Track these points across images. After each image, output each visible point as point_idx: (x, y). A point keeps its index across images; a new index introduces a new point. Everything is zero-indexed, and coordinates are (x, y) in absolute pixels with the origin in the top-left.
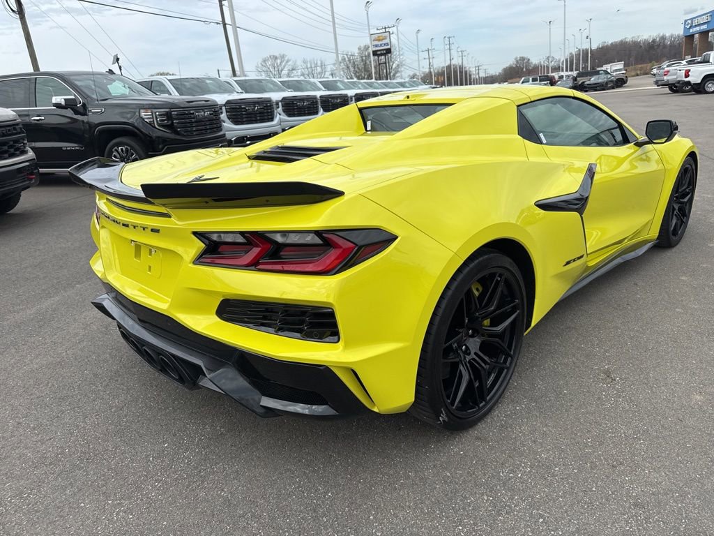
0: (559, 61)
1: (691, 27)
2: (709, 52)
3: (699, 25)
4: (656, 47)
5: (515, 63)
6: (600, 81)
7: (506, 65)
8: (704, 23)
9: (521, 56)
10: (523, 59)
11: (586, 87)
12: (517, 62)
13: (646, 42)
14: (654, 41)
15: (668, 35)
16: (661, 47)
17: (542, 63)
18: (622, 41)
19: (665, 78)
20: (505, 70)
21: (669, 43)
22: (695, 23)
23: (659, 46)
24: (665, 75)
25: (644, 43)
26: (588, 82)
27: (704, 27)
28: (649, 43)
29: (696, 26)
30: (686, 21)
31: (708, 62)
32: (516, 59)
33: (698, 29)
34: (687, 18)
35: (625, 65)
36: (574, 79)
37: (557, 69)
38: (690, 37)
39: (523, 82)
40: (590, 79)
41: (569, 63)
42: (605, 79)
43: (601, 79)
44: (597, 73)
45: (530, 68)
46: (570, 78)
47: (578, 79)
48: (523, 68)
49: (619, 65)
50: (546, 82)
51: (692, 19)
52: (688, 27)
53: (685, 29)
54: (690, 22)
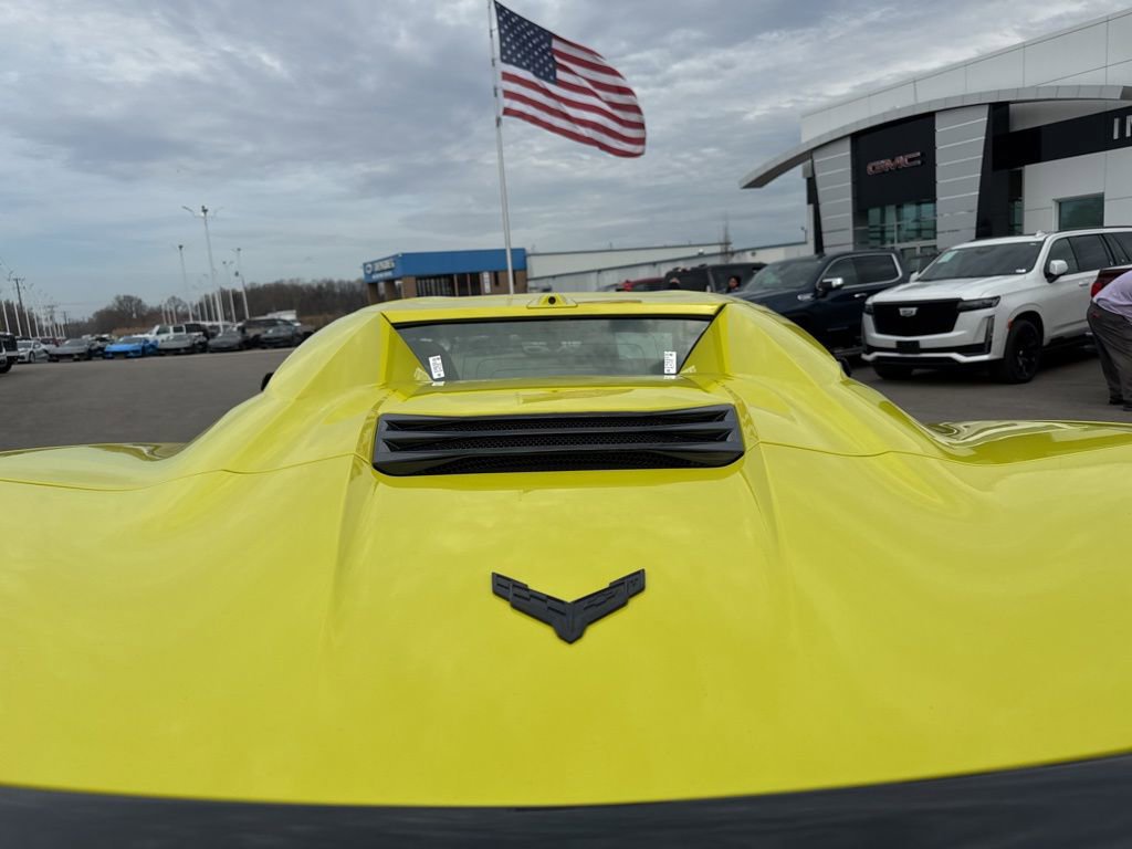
0: (189, 306)
1: (373, 273)
3: (383, 271)
5: (117, 304)
6: (282, 334)
8: (388, 270)
9: (126, 294)
10: (129, 299)
11: (263, 343)
12: (120, 303)
13: (309, 288)
14: (320, 287)
17: (163, 307)
20: (99, 314)
22: (377, 269)
23: (327, 293)
26: (264, 336)
27: (388, 274)
28: (313, 290)
29: (379, 272)
30: (365, 265)
32: (118, 298)
33: (381, 275)
34: (365, 261)
35: (298, 315)
36: (242, 329)
37: (186, 316)
38: (374, 285)
39: (158, 333)
40: (266, 332)
41: (206, 309)
42: (289, 333)
43: (284, 332)
44: (273, 323)
45: (145, 314)
46: (235, 329)
47: (247, 331)
48: (131, 314)
49: (289, 316)
50: (197, 334)
51: (372, 263)
52: (369, 272)
53: (366, 274)
54: (370, 266)
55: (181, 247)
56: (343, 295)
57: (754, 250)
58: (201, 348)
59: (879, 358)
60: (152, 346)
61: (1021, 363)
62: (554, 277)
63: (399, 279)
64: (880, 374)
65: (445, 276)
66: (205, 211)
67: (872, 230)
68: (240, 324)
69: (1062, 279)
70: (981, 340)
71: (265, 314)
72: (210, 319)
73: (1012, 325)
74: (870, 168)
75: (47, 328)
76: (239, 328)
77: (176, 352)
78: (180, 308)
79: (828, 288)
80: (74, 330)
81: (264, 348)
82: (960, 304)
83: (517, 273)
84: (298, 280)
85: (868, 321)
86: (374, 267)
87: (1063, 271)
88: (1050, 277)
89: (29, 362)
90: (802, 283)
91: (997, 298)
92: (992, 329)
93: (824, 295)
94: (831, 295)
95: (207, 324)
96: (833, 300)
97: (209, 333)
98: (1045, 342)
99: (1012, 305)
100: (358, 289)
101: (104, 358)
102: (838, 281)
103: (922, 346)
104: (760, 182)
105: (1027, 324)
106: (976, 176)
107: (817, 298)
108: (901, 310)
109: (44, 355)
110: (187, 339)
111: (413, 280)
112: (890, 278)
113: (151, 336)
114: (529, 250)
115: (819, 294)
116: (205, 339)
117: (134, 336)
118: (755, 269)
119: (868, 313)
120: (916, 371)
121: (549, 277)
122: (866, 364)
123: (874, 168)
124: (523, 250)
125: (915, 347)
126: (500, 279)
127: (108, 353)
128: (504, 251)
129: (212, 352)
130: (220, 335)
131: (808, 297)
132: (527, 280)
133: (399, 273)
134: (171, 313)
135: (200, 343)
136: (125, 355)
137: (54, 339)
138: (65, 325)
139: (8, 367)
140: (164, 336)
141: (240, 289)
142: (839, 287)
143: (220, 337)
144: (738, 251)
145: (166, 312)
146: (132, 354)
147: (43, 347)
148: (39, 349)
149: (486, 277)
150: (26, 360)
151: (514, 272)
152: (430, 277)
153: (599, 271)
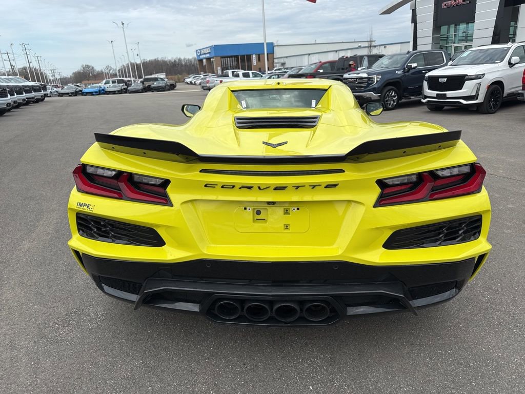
0: (116, 70)
1: (200, 55)
2: (227, 71)
3: (205, 54)
4: (177, 66)
5: (82, 69)
6: (160, 85)
7: (76, 70)
8: (208, 53)
9: (87, 64)
10: (88, 66)
11: (152, 89)
12: (84, 68)
13: (170, 61)
14: (175, 61)
15: (182, 58)
16: (180, 66)
17: (103, 71)
18: (155, 59)
19: (208, 85)
20: (74, 74)
21: (184, 63)
22: (202, 53)
23: (178, 64)
24: (207, 83)
25: (169, 62)
26: (153, 86)
27: (208, 55)
29: (203, 54)
30: (197, 51)
31: (228, 76)
32: (83, 66)
33: (204, 56)
34: (197, 49)
35: (166, 76)
36: (142, 82)
37: (115, 75)
38: (201, 61)
39: (105, 84)
40: (153, 84)
41: (124, 72)
42: (164, 84)
43: (161, 84)
44: (156, 79)
45: (95, 74)
46: (139, 82)
47: (145, 83)
48: (89, 73)
49: (162, 76)
50: (122, 84)
51: (200, 50)
52: (199, 54)
53: (197, 55)
54: (199, 51)
55: (112, 41)
56: (186, 65)
57: (385, 45)
58: (125, 91)
59: (429, 101)
60: (103, 90)
61: (491, 105)
62: (287, 57)
63: (213, 58)
64: (429, 109)
65: (235, 56)
66: (123, 24)
67: (441, 36)
68: (141, 80)
69: (516, 66)
70: (474, 94)
71: (151, 75)
72: (126, 77)
73: (489, 87)
74: (443, 5)
75: (53, 80)
76: (141, 82)
77: (114, 93)
78: (111, 71)
79: (410, 68)
80: (64, 82)
81: (153, 91)
82: (466, 77)
83: (269, 55)
84: (165, 58)
85: (425, 84)
86: (201, 52)
87: (518, 62)
88: (511, 65)
89: (50, 96)
90: (399, 65)
91: (484, 75)
92: (479, 89)
93: (408, 71)
94: (412, 71)
95: (125, 79)
96: (412, 74)
97: (128, 84)
98: (505, 95)
99: (490, 78)
100: (193, 62)
101: (82, 95)
102: (414, 65)
103: (447, 96)
104: (388, 11)
105: (497, 86)
106: (496, 9)
107: (405, 73)
108: (440, 79)
109: (56, 93)
110: (119, 87)
111: (219, 58)
112: (439, 63)
113: (102, 85)
114: (275, 44)
115: (406, 71)
116: (126, 87)
117: (94, 85)
118: (380, 57)
119: (425, 80)
120: (446, 108)
121: (284, 57)
122: (423, 104)
123: (445, 4)
124: (273, 43)
125: (444, 96)
126: (261, 58)
127: (84, 93)
128: (263, 44)
129: (129, 93)
130: (133, 85)
131: (400, 72)
132: (274, 59)
133: (213, 55)
134: (108, 74)
135: (124, 89)
136: (91, 94)
137: (57, 86)
138: (60, 79)
139: (44, 99)
140: (108, 85)
141: (138, 62)
142: (415, 68)
143: (133, 87)
144: (378, 46)
145: (105, 73)
146: (94, 93)
147: (56, 89)
148: (54, 91)
149: (254, 57)
150: (49, 95)
151: (268, 54)
152: (227, 57)
153: (309, 54)
